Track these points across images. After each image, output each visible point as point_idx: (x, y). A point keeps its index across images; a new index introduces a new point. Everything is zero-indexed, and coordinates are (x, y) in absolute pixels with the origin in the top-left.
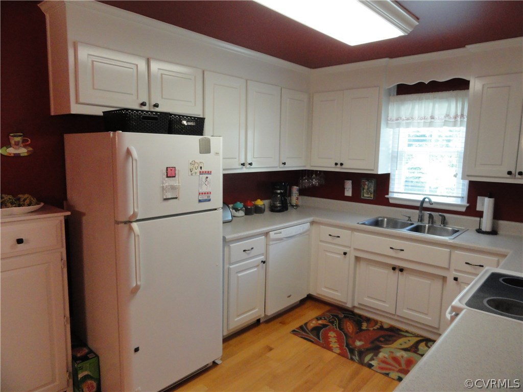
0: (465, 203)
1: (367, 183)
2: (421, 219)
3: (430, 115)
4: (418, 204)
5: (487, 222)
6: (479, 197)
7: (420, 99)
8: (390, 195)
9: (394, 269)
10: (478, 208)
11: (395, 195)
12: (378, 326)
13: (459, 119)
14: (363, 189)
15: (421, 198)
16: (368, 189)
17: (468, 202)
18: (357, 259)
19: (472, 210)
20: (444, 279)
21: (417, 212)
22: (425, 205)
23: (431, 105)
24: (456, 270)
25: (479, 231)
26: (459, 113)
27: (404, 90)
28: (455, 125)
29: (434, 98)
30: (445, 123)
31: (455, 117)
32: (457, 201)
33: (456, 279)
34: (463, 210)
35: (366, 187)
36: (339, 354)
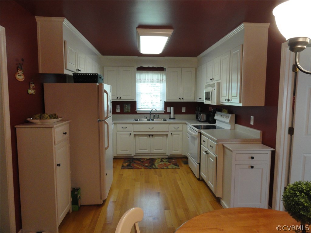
0: (164, 110)
1: (126, 106)
2: (150, 118)
3: (152, 79)
4: (150, 112)
5: (172, 115)
6: (168, 108)
7: (148, 73)
8: (137, 110)
9: (149, 136)
10: (168, 111)
11: (139, 110)
12: (145, 160)
13: (162, 81)
14: (125, 108)
15: (150, 110)
16: (127, 108)
17: (165, 110)
18: (135, 135)
19: (166, 112)
20: (167, 135)
21: (149, 115)
22: (152, 112)
23: (152, 75)
24: (171, 131)
25: (170, 118)
26: (162, 79)
27: (141, 69)
28: (161, 83)
29: (153, 73)
30: (158, 82)
31: (161, 80)
32: (162, 110)
33: (172, 134)
34: (163, 112)
35: (126, 107)
36: (145, 169)
